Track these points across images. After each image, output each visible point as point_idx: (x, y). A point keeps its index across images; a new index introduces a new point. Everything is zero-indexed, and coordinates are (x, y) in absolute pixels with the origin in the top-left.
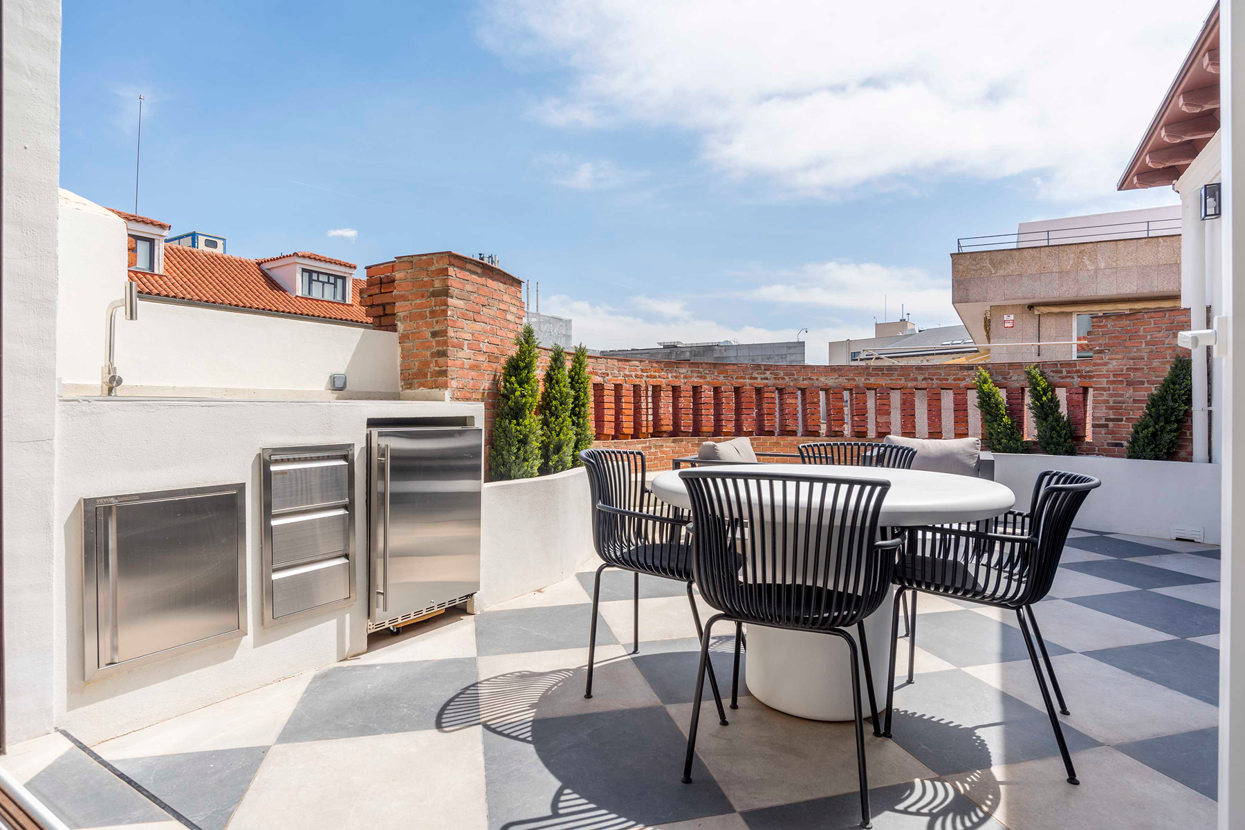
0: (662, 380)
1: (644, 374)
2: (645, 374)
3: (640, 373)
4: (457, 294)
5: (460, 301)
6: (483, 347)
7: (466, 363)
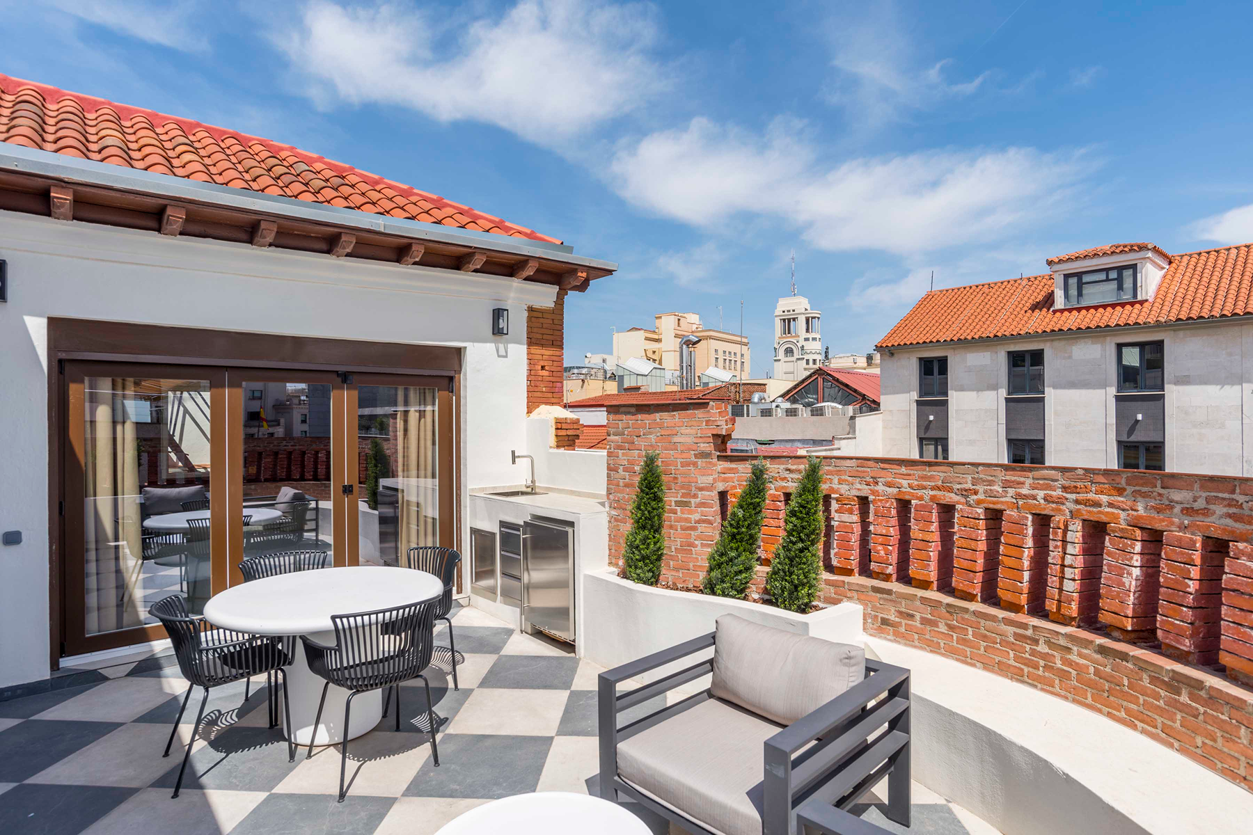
0: (1115, 511)
1: (1068, 496)
2: (1073, 496)
3: (1059, 492)
4: (613, 432)
5: (616, 437)
6: (637, 469)
7: (621, 482)
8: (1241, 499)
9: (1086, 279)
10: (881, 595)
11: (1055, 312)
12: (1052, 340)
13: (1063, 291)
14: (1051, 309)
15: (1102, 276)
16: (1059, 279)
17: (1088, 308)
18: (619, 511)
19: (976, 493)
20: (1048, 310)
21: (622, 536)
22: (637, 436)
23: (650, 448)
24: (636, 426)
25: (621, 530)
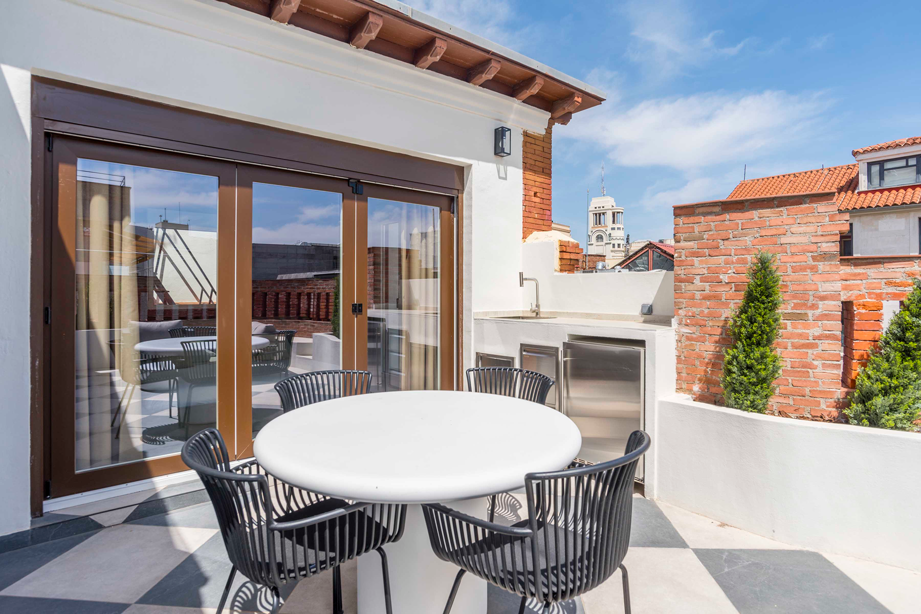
4: (684, 238)
5: (689, 243)
6: (724, 278)
7: (698, 295)
9: (888, 166)
11: (859, 193)
12: (860, 216)
13: (866, 176)
14: (856, 191)
15: (903, 163)
16: (863, 167)
17: (890, 190)
18: (694, 329)
20: (853, 192)
21: (700, 357)
22: (723, 240)
23: (744, 252)
24: (721, 228)
25: (697, 350)
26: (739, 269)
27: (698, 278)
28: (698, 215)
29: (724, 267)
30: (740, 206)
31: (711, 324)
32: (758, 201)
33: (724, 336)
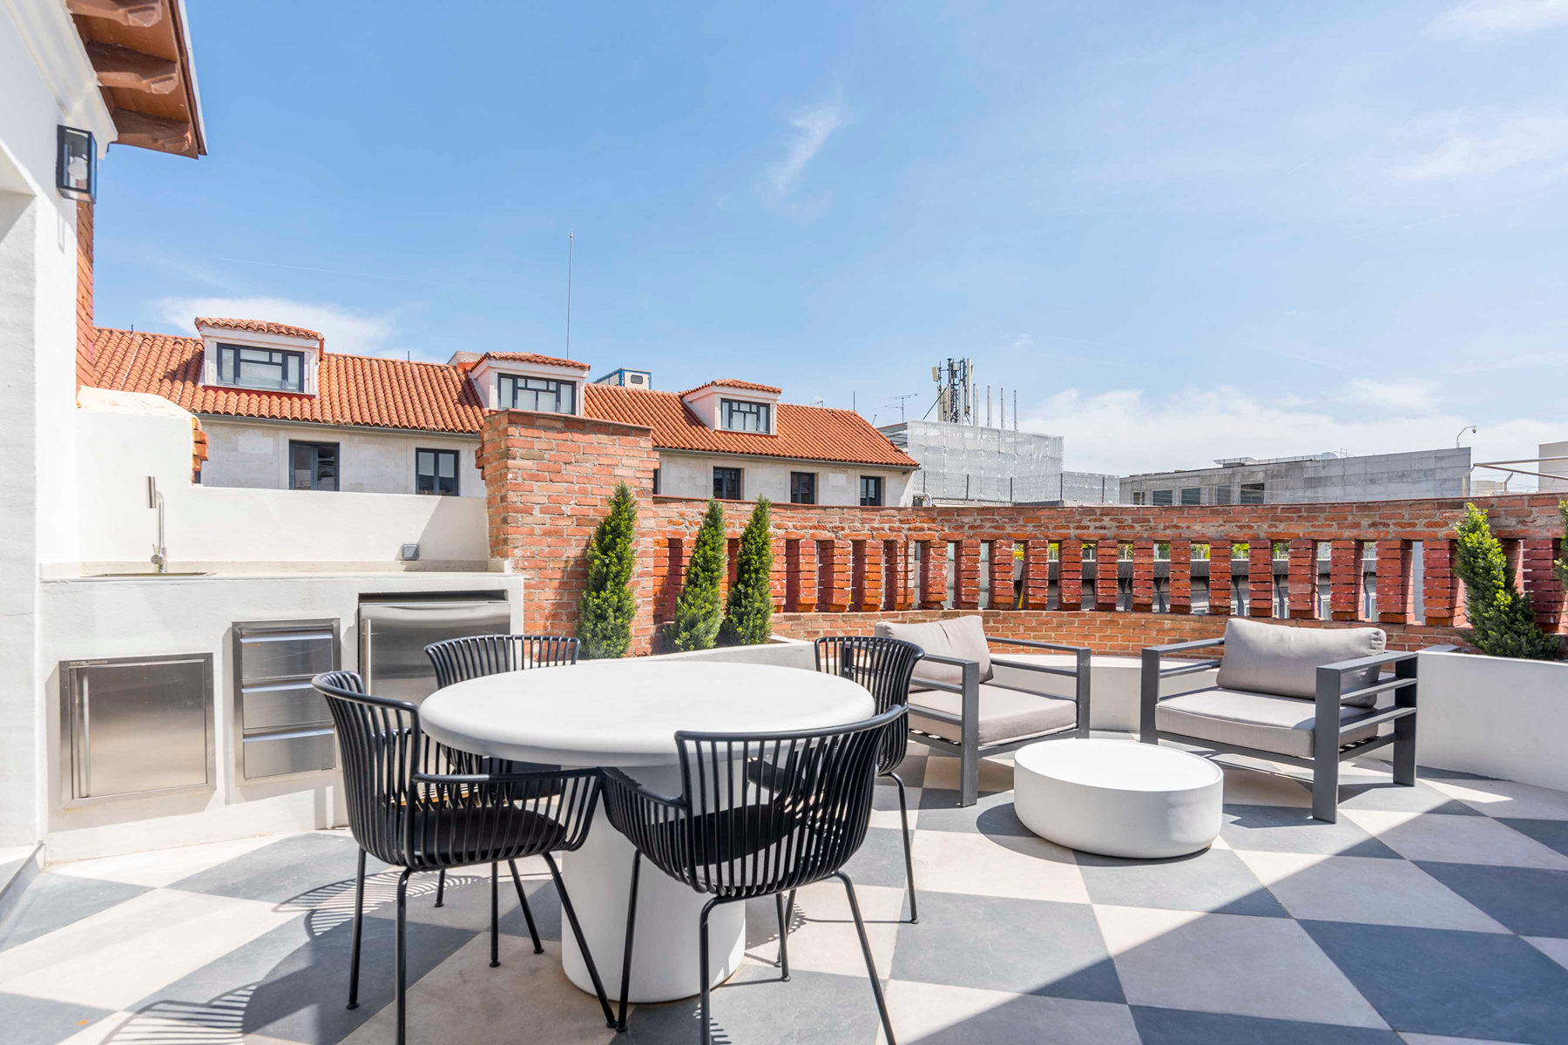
0: (933, 532)
4: (521, 454)
5: (527, 462)
6: (567, 509)
7: (538, 530)
8: (998, 518)
9: (245, 355)
10: (792, 622)
11: (206, 388)
13: (216, 365)
14: (200, 385)
15: (264, 357)
16: (211, 351)
17: (249, 392)
18: (532, 573)
19: (843, 529)
20: (195, 384)
21: (540, 608)
22: (565, 463)
23: (585, 481)
24: (563, 449)
25: (536, 600)
26: (581, 500)
27: (537, 507)
28: (538, 428)
29: (565, 496)
30: (582, 427)
31: (551, 566)
32: (597, 425)
33: (565, 579)
